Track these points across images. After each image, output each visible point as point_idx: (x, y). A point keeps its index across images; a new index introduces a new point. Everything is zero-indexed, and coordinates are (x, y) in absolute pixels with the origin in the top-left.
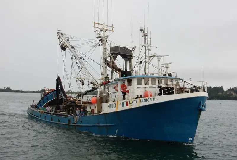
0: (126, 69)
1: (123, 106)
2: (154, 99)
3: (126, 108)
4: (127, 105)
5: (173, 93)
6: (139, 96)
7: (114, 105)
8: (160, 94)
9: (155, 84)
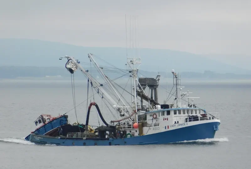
0: (152, 98)
1: (166, 128)
2: (187, 124)
3: (167, 130)
4: (168, 128)
5: (198, 120)
6: (177, 122)
7: (158, 128)
8: (190, 121)
9: (185, 114)
